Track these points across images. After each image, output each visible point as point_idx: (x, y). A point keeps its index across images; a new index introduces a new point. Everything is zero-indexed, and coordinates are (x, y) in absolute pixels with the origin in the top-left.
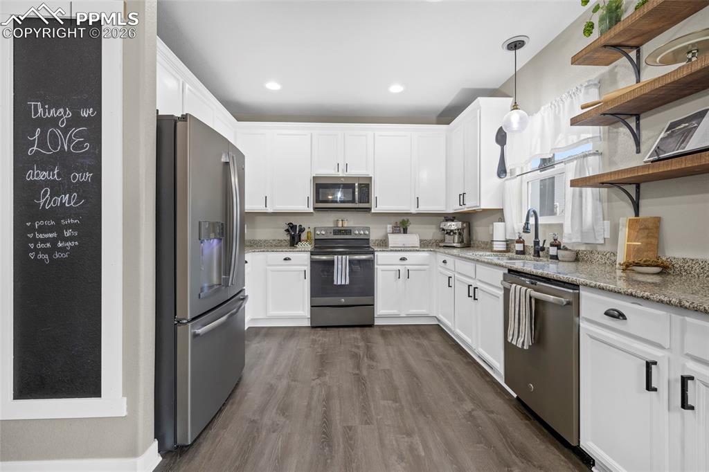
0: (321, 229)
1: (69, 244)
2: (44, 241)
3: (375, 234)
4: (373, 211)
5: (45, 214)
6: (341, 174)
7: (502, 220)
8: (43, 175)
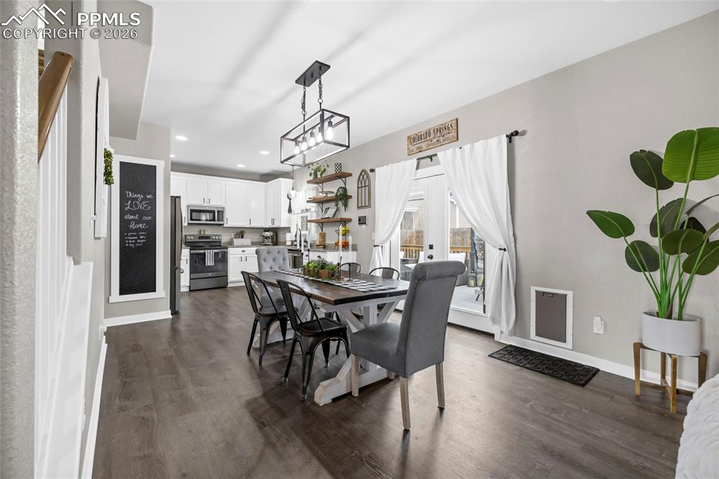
0: (190, 236)
1: (142, 241)
2: (132, 240)
3: (225, 239)
4: (225, 226)
5: (132, 231)
6: (205, 204)
7: (290, 232)
8: (132, 217)
